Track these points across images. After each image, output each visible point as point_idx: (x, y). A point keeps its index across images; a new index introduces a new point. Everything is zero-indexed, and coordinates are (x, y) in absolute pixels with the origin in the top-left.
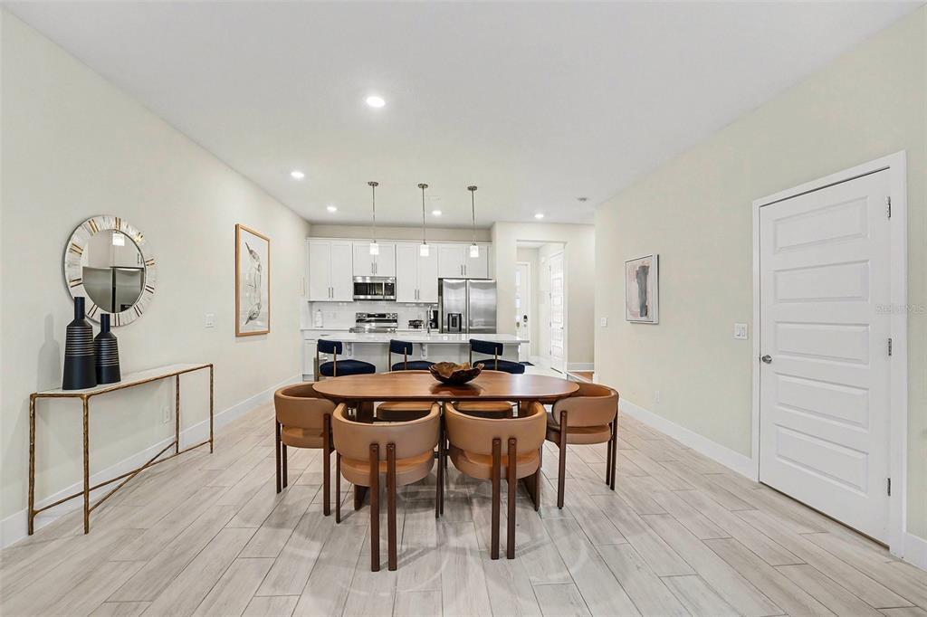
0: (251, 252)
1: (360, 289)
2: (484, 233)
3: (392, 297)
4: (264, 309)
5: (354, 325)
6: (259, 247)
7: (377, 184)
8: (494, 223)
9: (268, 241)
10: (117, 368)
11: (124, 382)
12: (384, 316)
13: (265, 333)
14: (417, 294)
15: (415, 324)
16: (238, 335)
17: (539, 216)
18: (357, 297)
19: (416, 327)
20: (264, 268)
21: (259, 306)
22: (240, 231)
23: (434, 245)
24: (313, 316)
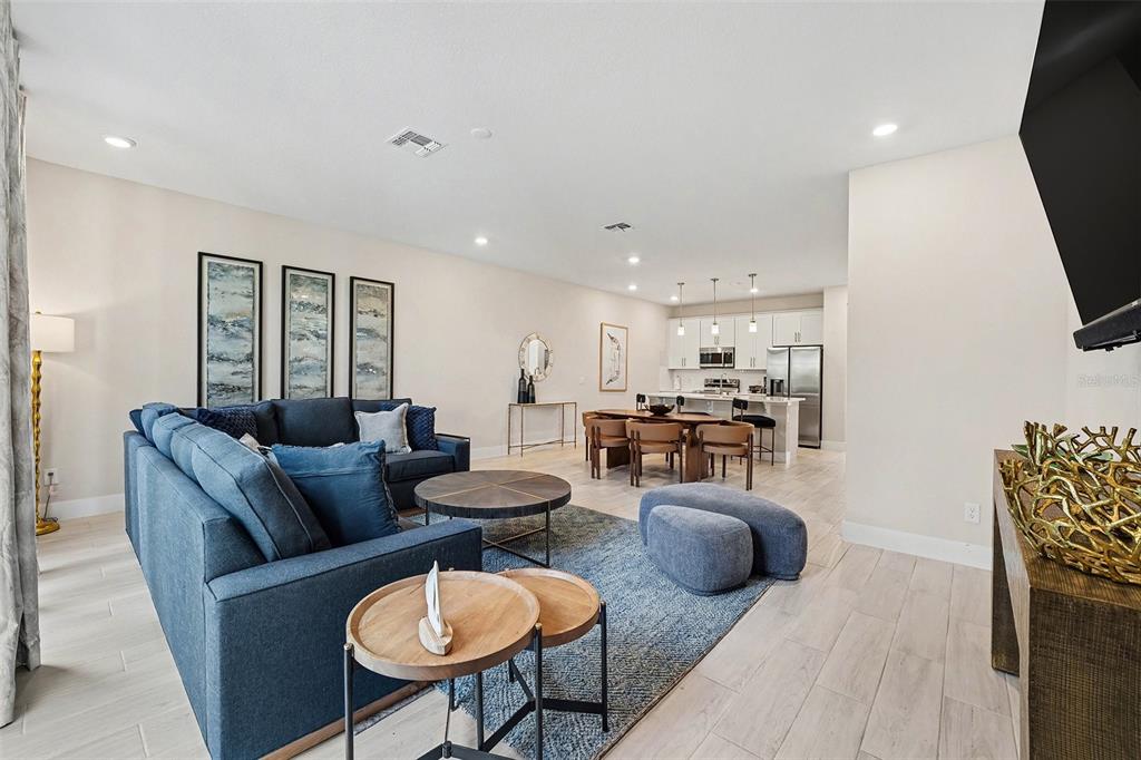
0: (612, 338)
1: (704, 358)
2: (815, 300)
3: (730, 365)
4: (622, 375)
5: (703, 388)
6: (620, 335)
7: (683, 284)
8: (823, 288)
10: (535, 396)
11: (535, 404)
12: (726, 381)
13: (624, 391)
14: (753, 361)
15: (755, 389)
16: (601, 389)
18: (703, 365)
19: (756, 391)
20: (623, 347)
21: (618, 372)
22: (604, 327)
23: (769, 316)
24: (673, 382)
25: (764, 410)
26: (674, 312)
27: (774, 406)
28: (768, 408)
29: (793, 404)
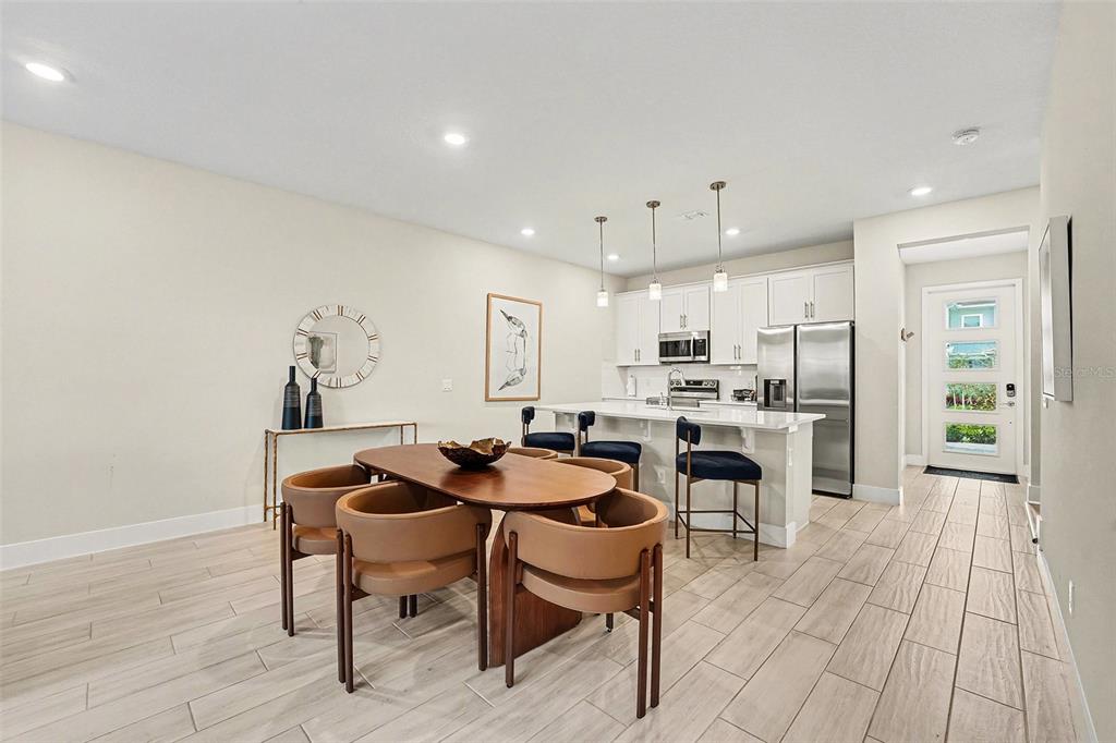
0: (509, 318)
1: (669, 349)
2: (838, 245)
3: (704, 358)
4: (531, 374)
7: (605, 219)
8: (852, 224)
9: (540, 305)
10: (321, 417)
11: (325, 428)
12: (700, 383)
13: (533, 399)
14: (737, 351)
15: (740, 396)
16: (487, 399)
17: (922, 192)
18: (664, 359)
19: (741, 399)
20: (532, 332)
21: (522, 372)
22: (493, 300)
23: (763, 279)
24: (625, 383)
25: (742, 441)
26: (626, 282)
27: (760, 433)
28: (749, 438)
29: (798, 427)
